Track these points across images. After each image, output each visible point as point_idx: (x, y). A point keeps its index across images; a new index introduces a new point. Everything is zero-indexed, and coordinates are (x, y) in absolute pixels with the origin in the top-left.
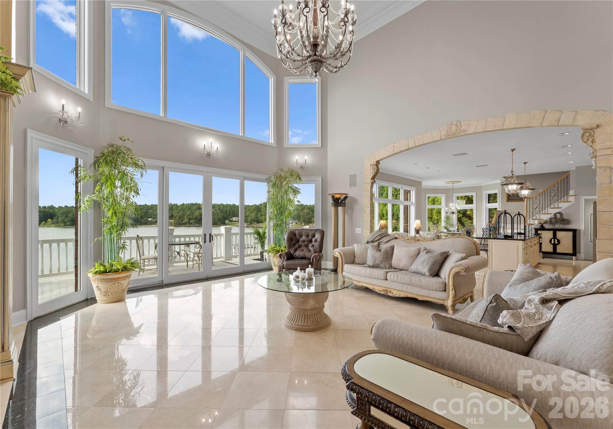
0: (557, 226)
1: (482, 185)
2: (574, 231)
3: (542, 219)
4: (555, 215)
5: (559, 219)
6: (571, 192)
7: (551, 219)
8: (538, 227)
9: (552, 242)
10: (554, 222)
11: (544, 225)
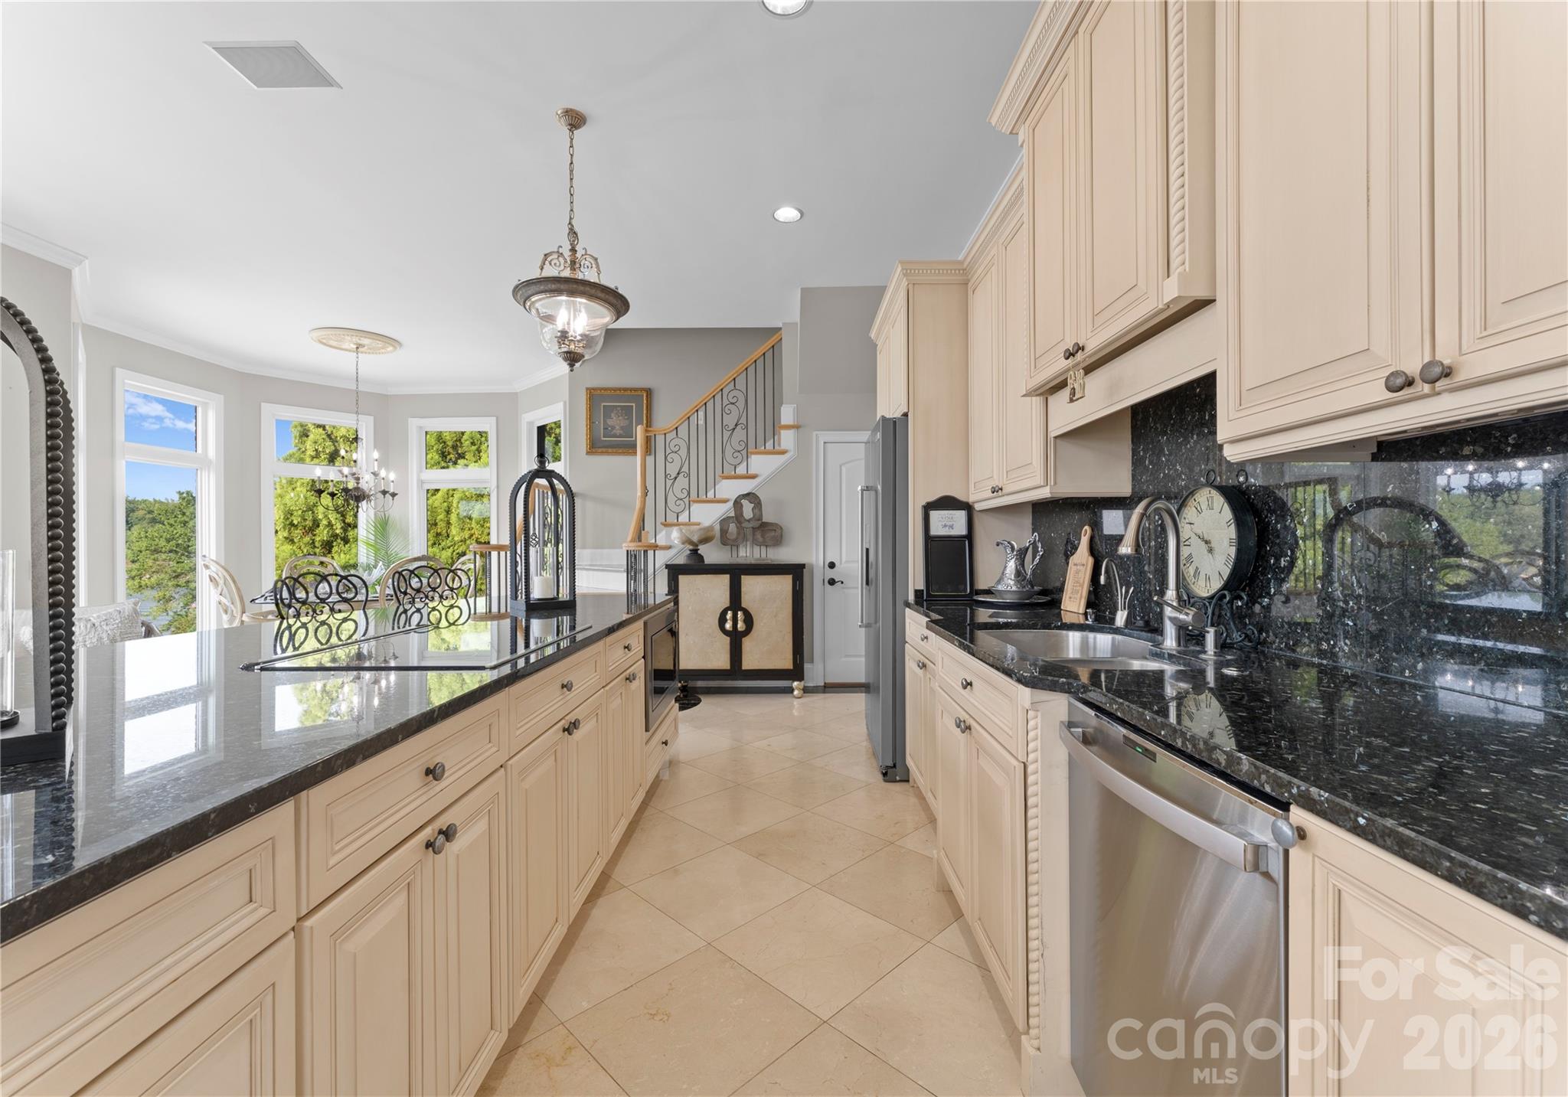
0: (747, 554)
1: (518, 387)
2: (796, 572)
3: (699, 524)
4: (737, 504)
5: (749, 521)
6: (787, 415)
7: (724, 522)
8: (681, 560)
9: (728, 626)
10: (734, 537)
11: (703, 550)
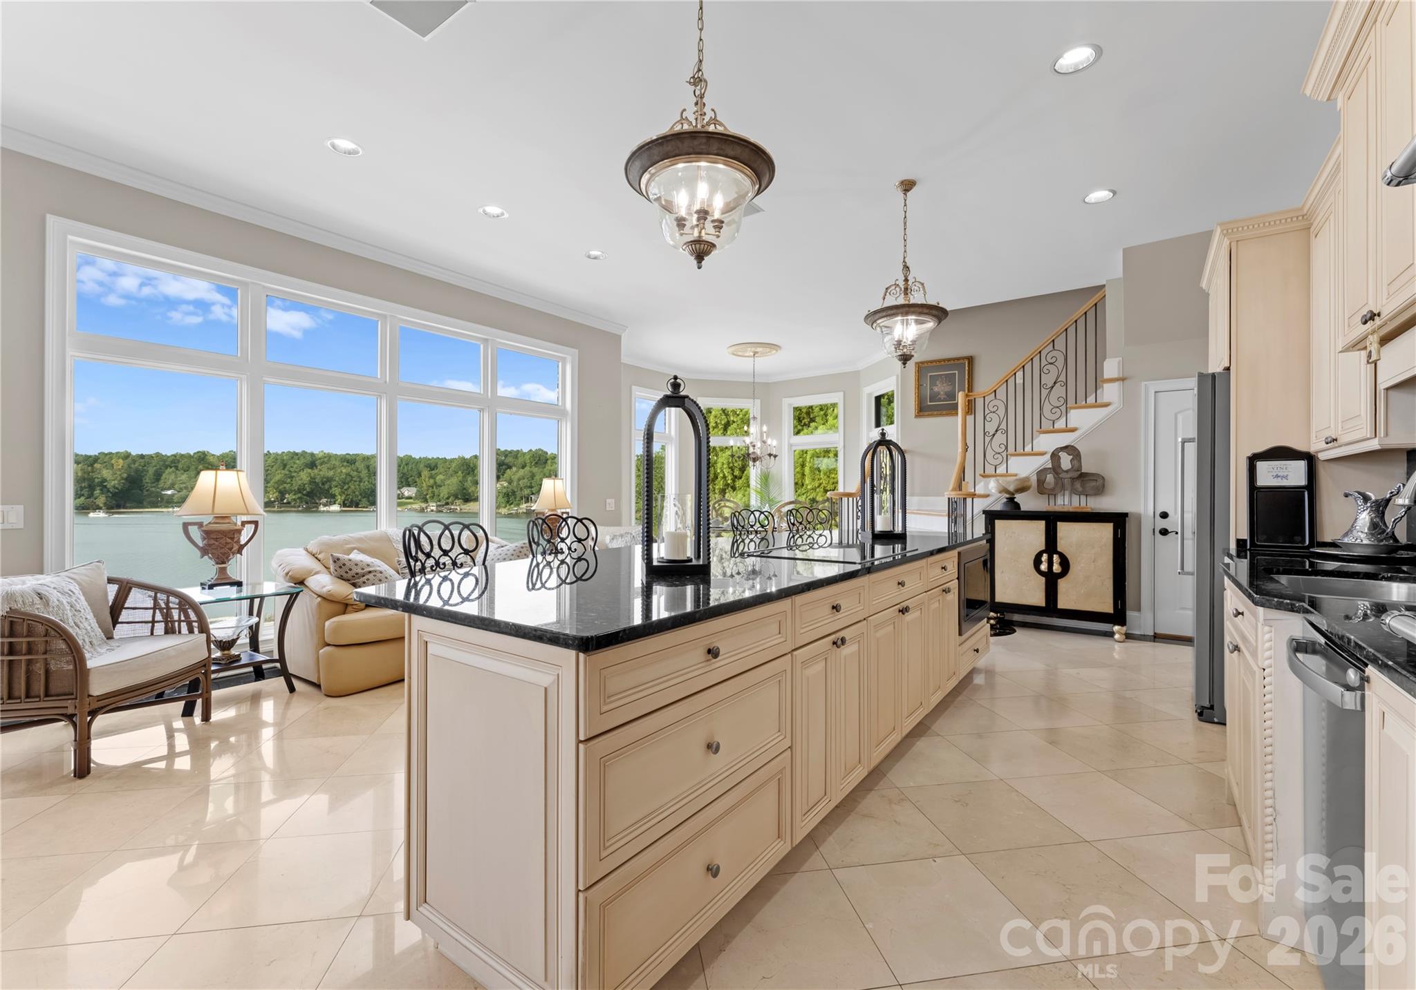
0: (1065, 502)
1: (860, 366)
2: (1119, 521)
3: (1016, 475)
4: (1055, 456)
5: (1067, 472)
6: (1111, 368)
7: (1041, 473)
8: (998, 507)
9: (1044, 567)
10: (1052, 486)
11: (1019, 498)
